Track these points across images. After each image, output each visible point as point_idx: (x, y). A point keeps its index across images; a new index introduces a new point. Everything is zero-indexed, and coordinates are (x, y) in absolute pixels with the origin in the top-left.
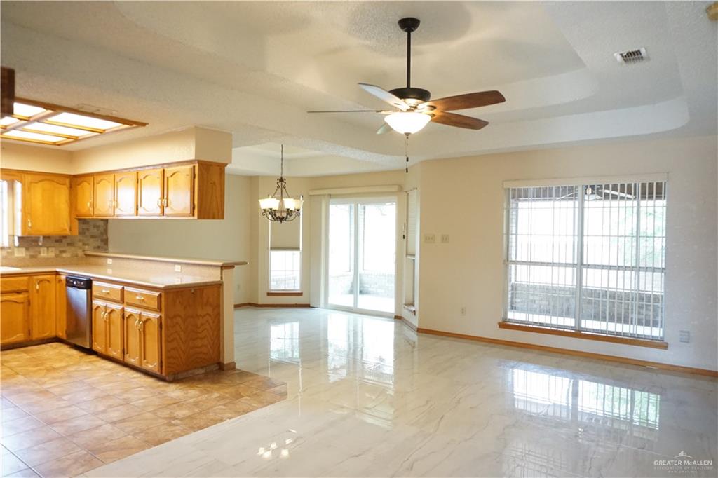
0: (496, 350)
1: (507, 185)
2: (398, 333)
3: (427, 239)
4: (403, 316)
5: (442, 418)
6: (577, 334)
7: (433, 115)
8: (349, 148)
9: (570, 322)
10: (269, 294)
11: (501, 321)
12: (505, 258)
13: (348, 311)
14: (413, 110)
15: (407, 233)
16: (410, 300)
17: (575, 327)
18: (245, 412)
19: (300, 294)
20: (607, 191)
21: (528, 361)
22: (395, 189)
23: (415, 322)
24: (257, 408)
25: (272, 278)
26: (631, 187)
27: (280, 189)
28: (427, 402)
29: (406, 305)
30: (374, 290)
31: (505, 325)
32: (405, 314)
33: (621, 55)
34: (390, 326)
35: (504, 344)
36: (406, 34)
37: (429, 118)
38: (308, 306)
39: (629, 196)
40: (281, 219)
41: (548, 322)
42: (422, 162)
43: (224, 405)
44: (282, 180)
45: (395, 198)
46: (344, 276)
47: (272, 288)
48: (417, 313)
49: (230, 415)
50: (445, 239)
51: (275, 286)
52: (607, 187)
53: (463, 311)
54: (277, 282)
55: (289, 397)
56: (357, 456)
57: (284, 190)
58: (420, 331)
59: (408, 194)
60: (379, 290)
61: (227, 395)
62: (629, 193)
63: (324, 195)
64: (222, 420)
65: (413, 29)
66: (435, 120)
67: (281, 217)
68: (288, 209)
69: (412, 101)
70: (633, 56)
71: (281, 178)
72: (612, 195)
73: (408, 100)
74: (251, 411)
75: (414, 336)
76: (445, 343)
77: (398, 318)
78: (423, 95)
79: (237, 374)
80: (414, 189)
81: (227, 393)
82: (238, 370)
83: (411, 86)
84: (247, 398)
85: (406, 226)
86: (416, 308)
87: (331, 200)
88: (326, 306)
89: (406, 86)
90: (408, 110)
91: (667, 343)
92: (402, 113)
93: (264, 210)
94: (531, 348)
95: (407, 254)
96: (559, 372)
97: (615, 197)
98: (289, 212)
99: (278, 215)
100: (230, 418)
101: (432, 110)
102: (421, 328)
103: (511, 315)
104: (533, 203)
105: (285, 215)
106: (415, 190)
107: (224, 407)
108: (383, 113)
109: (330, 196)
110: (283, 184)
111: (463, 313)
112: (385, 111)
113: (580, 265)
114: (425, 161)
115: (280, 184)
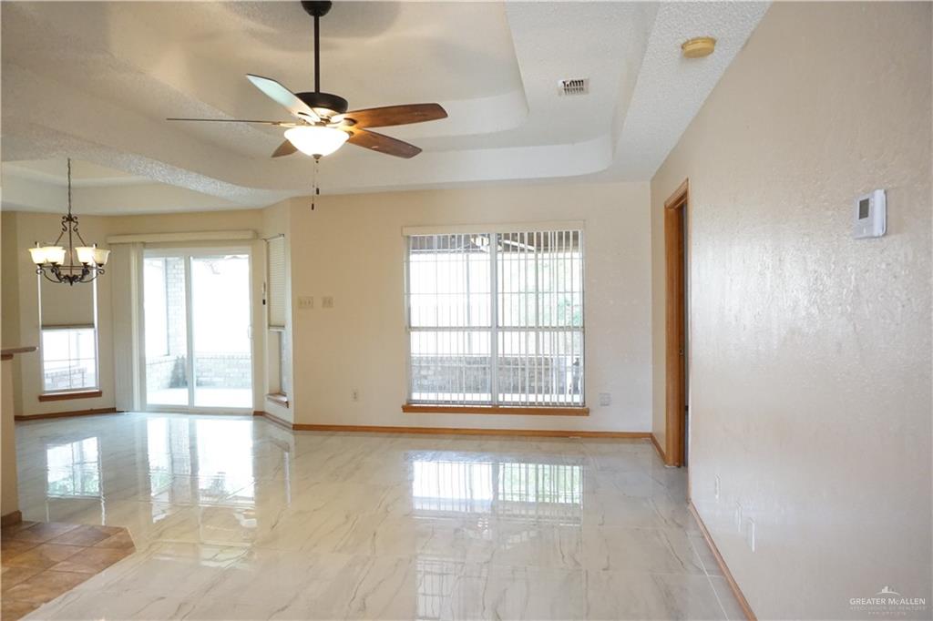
0: (402, 440)
1: (407, 232)
2: (259, 435)
3: (301, 304)
4: (266, 411)
5: (375, 535)
6: (496, 409)
7: (351, 133)
8: (194, 175)
9: (485, 397)
10: (42, 399)
11: (405, 404)
12: (406, 323)
13: (181, 413)
14: (324, 125)
15: (269, 294)
16: (276, 388)
17: (492, 401)
18: (71, 586)
19: (98, 394)
20: (507, 242)
21: (446, 449)
22: (249, 235)
23: (289, 416)
24: (91, 575)
25: (46, 372)
26: (533, 237)
27: (67, 234)
28: (347, 517)
29: (270, 394)
30: (208, 379)
31: (409, 408)
32: (270, 407)
33: (564, 83)
34: (246, 426)
35: (409, 432)
36: (312, 18)
37: (347, 137)
38: (113, 411)
39: (530, 247)
40: (72, 279)
41: (461, 398)
42: (291, 199)
43: (26, 582)
44: (70, 219)
45: (249, 248)
46: (160, 363)
47: (47, 389)
48: (291, 405)
49: (43, 597)
50: (328, 302)
51: (50, 386)
52: (507, 237)
53: (355, 396)
54: (52, 378)
55: (140, 548)
56: (283, 609)
57: (74, 234)
58: (297, 427)
59: (268, 243)
60: (215, 379)
61: (25, 566)
62: (531, 243)
63: (134, 244)
64: (32, 608)
65: (322, 12)
66: (353, 140)
67: (72, 275)
68: (85, 264)
69: (324, 112)
70: (576, 86)
71: (70, 215)
72: (513, 246)
73: (317, 109)
74: (81, 581)
75: (287, 436)
76: (336, 440)
77: (258, 414)
78: (337, 104)
79: (28, 529)
80: (280, 235)
81: (22, 563)
82: (27, 523)
83: (321, 91)
84: (66, 563)
85: (267, 286)
86: (289, 397)
87: (146, 252)
88: (144, 408)
89: (313, 91)
90: (317, 124)
91: (588, 409)
92: (310, 127)
93: (40, 265)
94: (443, 433)
95: (270, 326)
96: (486, 457)
97: (515, 249)
98: (86, 268)
99: (64, 273)
100: (47, 601)
101: (351, 125)
102: (297, 423)
103: (416, 396)
104: (439, 255)
105: (79, 273)
106: (282, 238)
107: (25, 586)
108: (282, 125)
109: (144, 244)
110: (73, 224)
111: (355, 398)
112: (284, 123)
113: (496, 328)
114: (298, 198)
115: (67, 224)
